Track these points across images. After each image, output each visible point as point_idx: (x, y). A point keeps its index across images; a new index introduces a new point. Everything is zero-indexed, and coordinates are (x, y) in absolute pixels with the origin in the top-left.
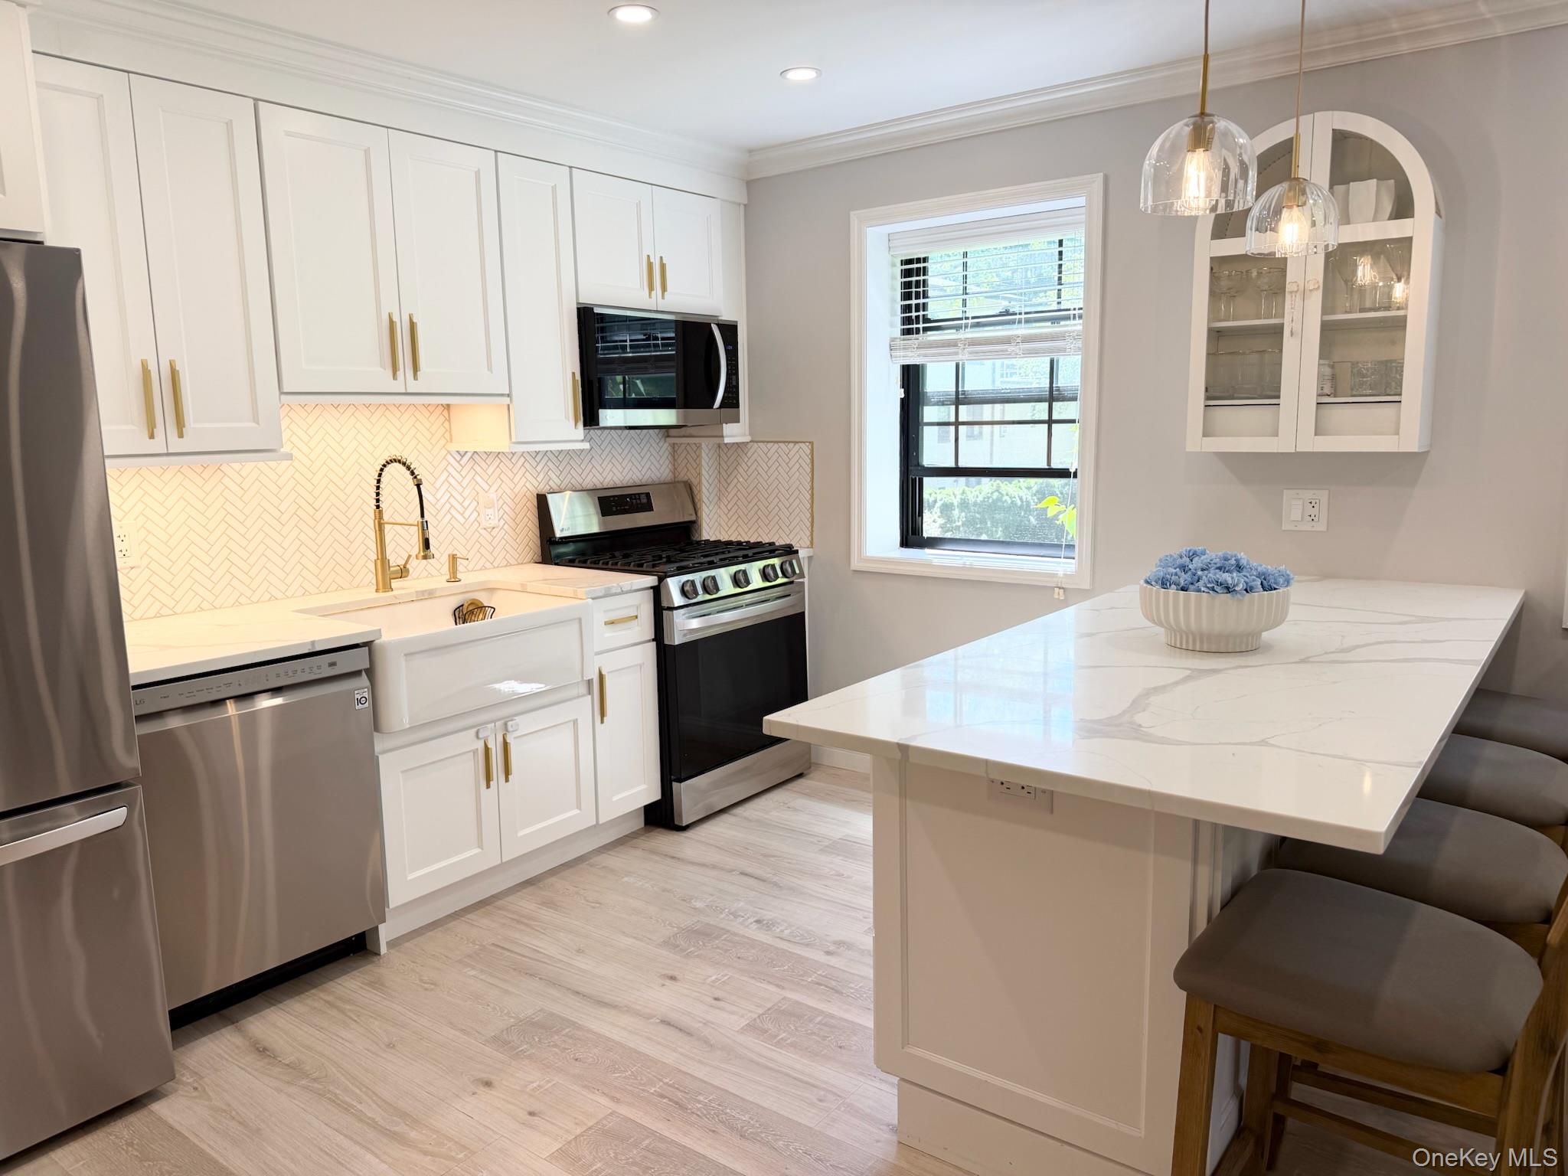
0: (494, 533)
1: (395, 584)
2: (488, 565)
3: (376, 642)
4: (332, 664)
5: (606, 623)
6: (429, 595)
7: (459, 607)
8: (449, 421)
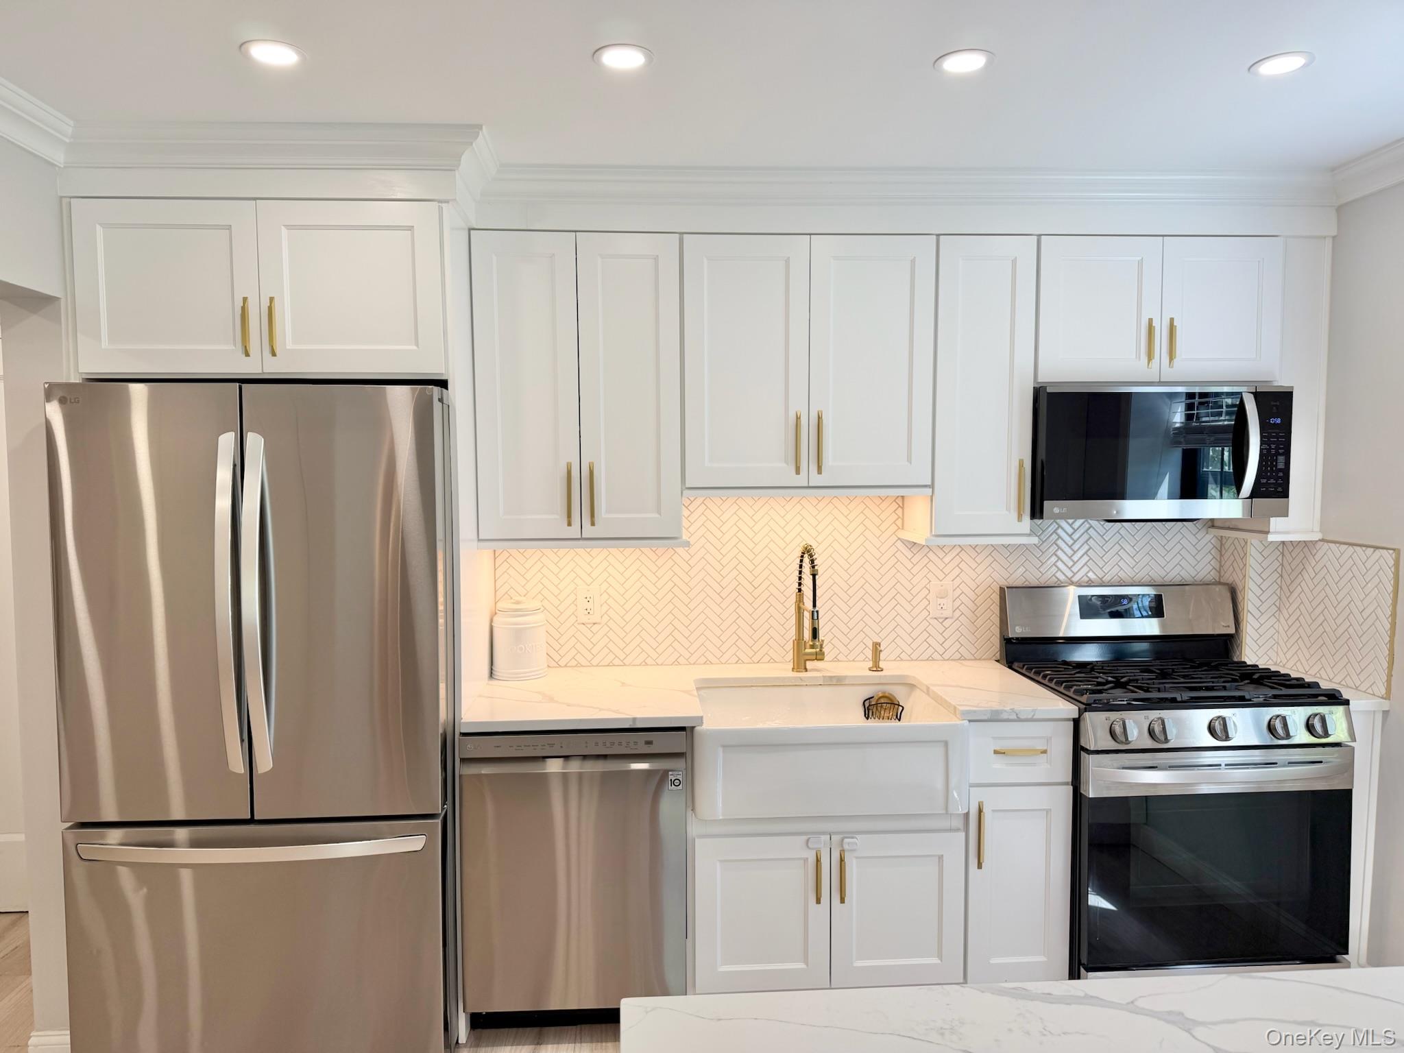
0: (947, 623)
1: (809, 665)
2: (936, 656)
3: (696, 728)
4: (649, 743)
5: (996, 752)
6: (837, 681)
7: (869, 699)
8: (903, 508)
